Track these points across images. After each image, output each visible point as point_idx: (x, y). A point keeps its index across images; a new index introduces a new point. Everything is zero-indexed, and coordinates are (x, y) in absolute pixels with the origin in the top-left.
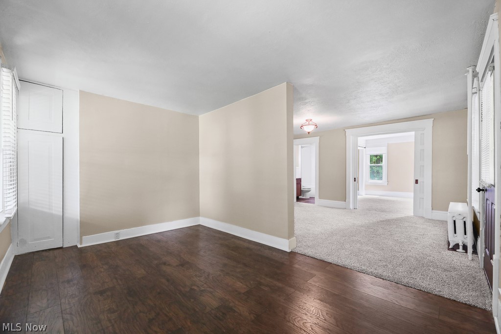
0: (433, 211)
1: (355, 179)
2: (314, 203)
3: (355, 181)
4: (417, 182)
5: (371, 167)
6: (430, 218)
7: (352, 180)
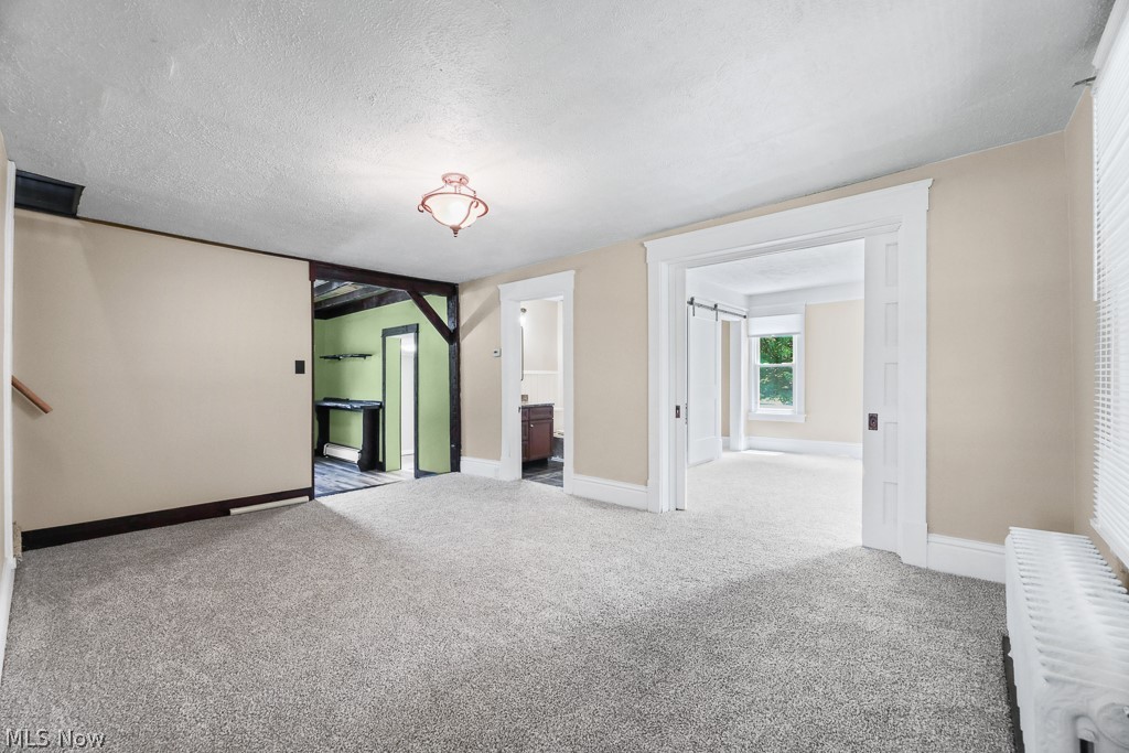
0: (934, 537)
1: (678, 408)
2: (558, 482)
3: (678, 416)
4: (873, 421)
5: (763, 372)
6: (923, 566)
7: (666, 412)
